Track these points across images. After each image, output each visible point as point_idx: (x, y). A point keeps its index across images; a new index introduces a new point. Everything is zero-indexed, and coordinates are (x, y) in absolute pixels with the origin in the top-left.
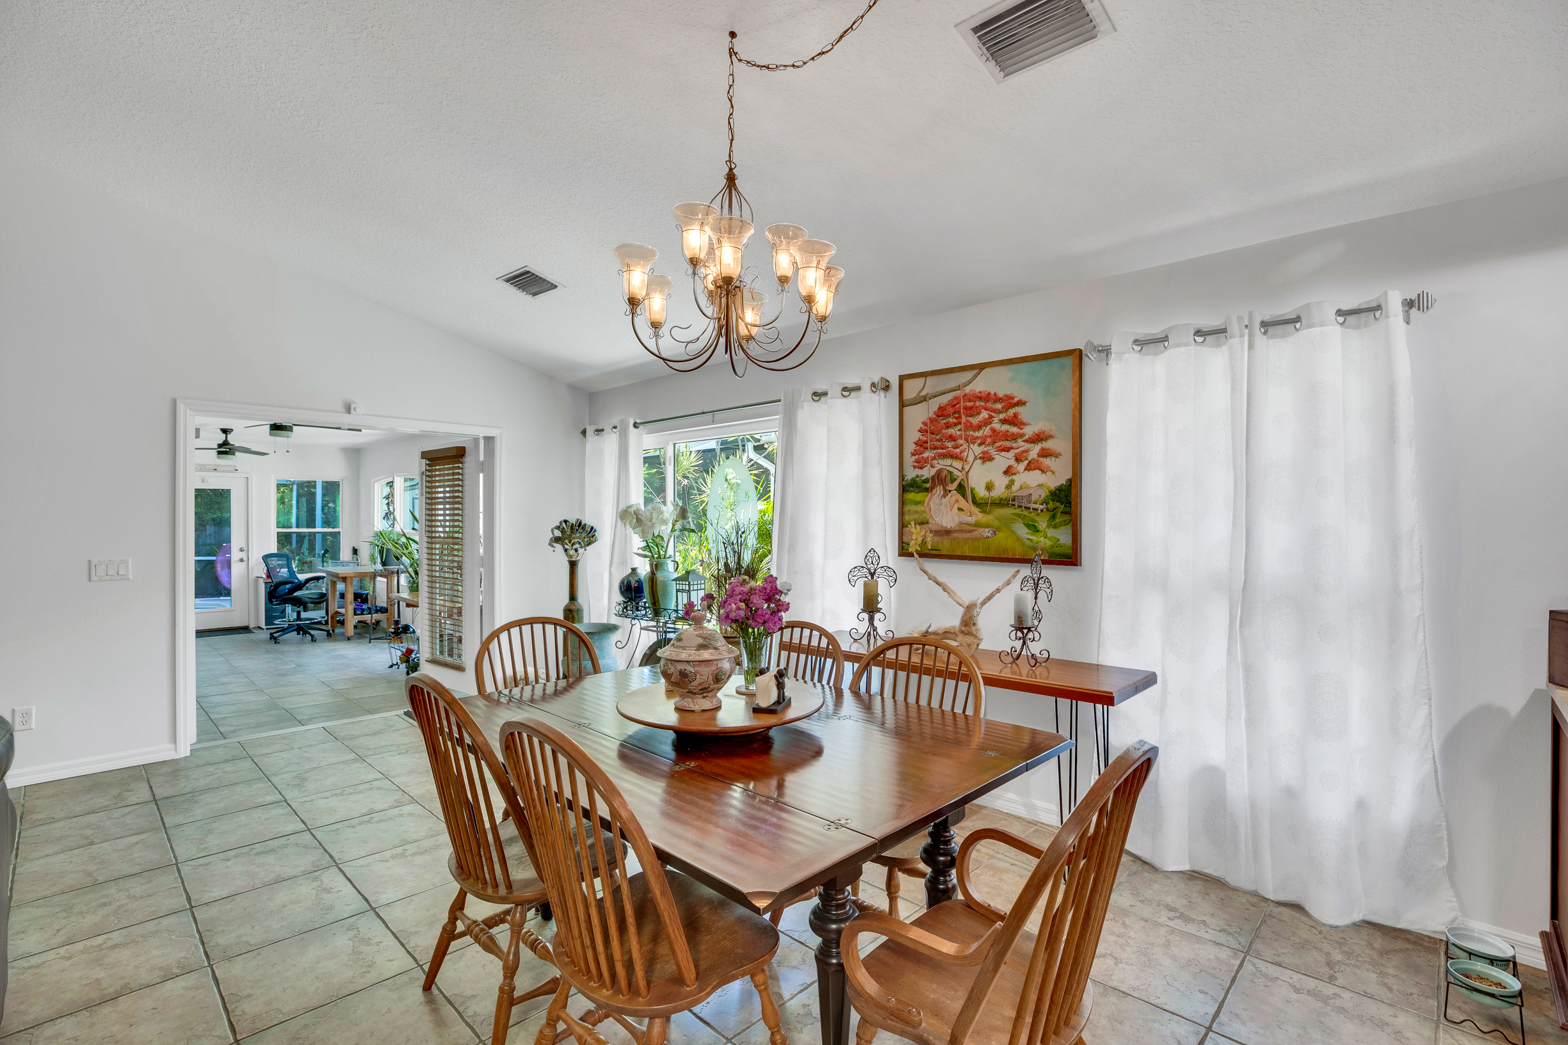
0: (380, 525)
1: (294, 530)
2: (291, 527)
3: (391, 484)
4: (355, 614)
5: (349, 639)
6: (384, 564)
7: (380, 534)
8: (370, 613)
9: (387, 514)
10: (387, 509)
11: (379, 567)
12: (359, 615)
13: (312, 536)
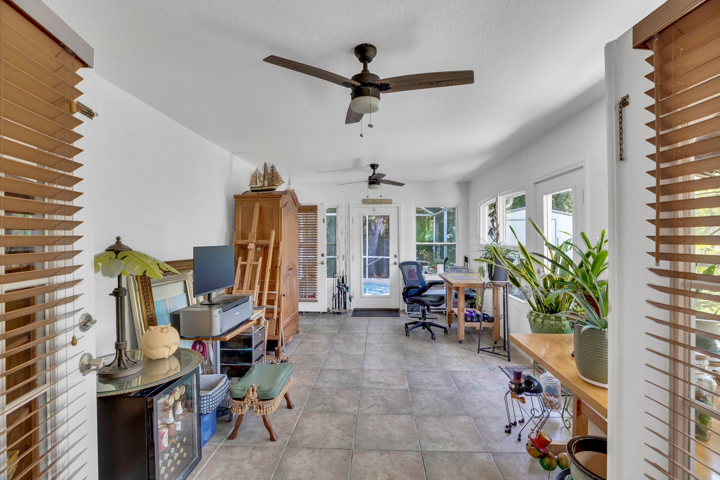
0: (486, 240)
1: (434, 243)
2: (432, 242)
3: (494, 206)
4: (466, 320)
5: (460, 342)
6: (492, 278)
7: (487, 249)
8: (478, 321)
9: (491, 230)
10: (491, 225)
11: (487, 280)
12: (469, 321)
13: (442, 247)
